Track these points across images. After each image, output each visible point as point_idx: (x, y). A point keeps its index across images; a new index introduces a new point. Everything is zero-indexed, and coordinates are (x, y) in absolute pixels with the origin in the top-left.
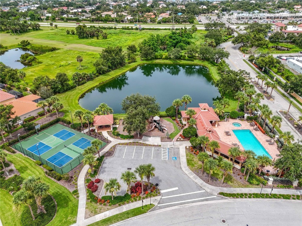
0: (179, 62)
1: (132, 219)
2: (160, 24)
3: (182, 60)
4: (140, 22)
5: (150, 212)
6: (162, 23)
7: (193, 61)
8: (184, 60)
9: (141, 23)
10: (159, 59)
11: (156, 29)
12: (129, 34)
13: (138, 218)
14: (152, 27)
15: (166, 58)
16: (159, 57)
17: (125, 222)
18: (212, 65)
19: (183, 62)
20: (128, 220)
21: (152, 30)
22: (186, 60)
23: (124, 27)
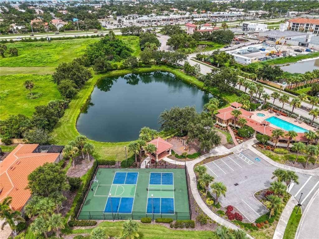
0: (136, 70)
1: (300, 227)
2: (64, 32)
3: (138, 67)
4: (36, 31)
5: (303, 213)
6: (65, 31)
7: (151, 67)
8: (140, 67)
9: (38, 32)
10: (115, 70)
11: (68, 38)
12: (40, 46)
13: (302, 223)
14: (62, 37)
15: (122, 68)
16: (114, 68)
17: (298, 232)
18: (172, 68)
19: (141, 70)
20: (299, 230)
21: (62, 39)
22: (143, 67)
23: (24, 39)
